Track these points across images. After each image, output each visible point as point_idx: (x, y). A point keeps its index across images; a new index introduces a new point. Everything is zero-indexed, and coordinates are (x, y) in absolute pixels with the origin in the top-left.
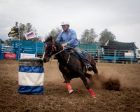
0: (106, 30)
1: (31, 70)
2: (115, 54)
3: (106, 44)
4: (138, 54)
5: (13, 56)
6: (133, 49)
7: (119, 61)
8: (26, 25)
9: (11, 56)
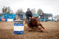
0: (40, 9)
1: (19, 25)
2: (45, 18)
3: (41, 15)
4: (53, 18)
5: (4, 20)
6: (52, 16)
7: (46, 21)
8: (8, 7)
9: (3, 20)
